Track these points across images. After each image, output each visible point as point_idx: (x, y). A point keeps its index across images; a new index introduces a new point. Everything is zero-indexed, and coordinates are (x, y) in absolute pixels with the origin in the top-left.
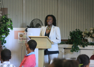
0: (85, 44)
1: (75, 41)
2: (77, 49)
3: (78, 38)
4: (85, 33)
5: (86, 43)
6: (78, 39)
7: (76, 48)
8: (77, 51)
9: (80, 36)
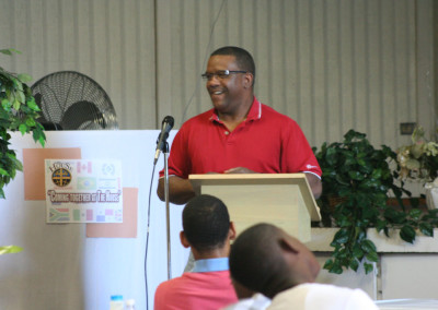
0: (415, 224)
1: (351, 204)
2: (365, 253)
3: (369, 184)
4: (411, 156)
5: (425, 219)
6: (363, 195)
7: (359, 247)
8: (368, 268)
9: (378, 174)
